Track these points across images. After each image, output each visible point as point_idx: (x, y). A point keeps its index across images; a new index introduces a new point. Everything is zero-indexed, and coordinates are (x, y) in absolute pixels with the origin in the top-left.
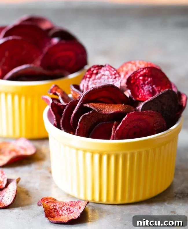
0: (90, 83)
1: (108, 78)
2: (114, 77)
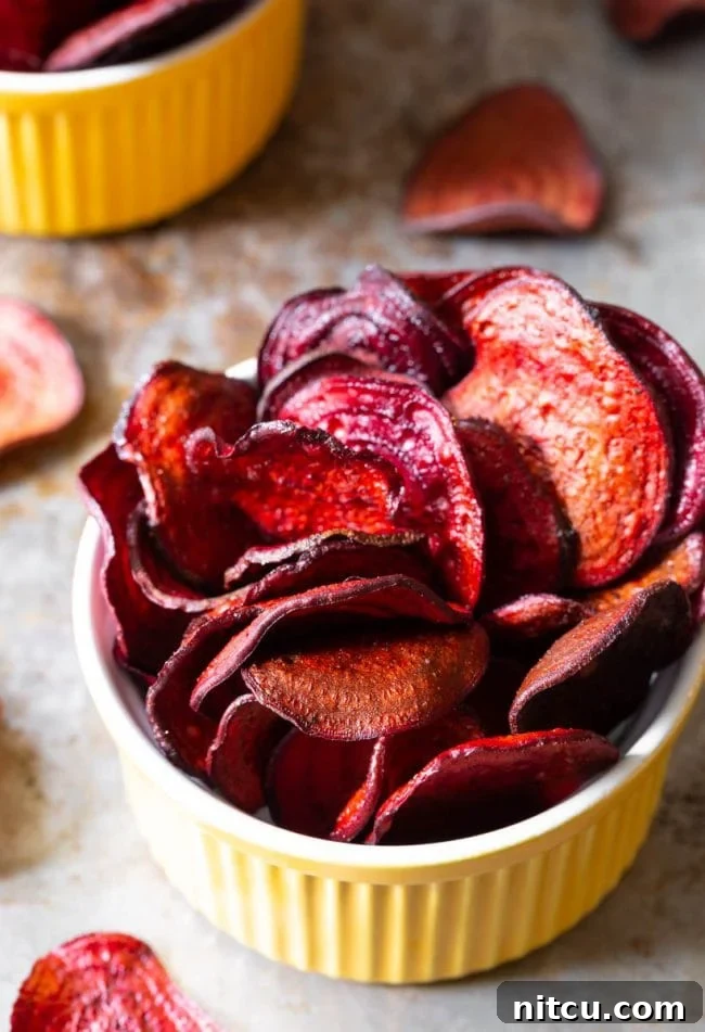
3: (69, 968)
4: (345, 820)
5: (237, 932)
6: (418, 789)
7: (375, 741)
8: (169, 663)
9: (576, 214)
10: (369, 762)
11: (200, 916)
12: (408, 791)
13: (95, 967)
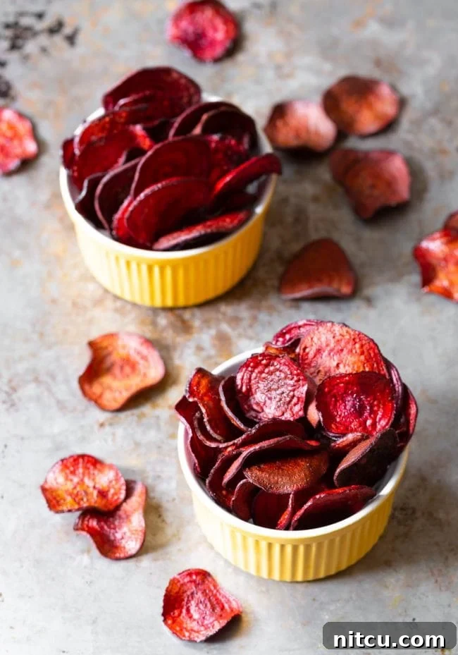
0: (254, 375)
1: (286, 378)
2: (296, 378)
3: (182, 582)
4: (281, 522)
5: (242, 567)
6: (306, 510)
7: (290, 494)
8: (212, 471)
9: (346, 289)
10: (288, 501)
11: (226, 561)
12: (302, 511)
13: (191, 582)
